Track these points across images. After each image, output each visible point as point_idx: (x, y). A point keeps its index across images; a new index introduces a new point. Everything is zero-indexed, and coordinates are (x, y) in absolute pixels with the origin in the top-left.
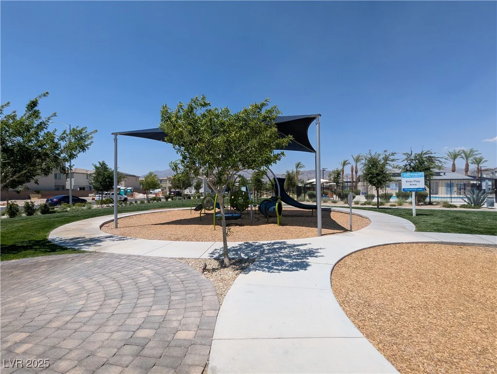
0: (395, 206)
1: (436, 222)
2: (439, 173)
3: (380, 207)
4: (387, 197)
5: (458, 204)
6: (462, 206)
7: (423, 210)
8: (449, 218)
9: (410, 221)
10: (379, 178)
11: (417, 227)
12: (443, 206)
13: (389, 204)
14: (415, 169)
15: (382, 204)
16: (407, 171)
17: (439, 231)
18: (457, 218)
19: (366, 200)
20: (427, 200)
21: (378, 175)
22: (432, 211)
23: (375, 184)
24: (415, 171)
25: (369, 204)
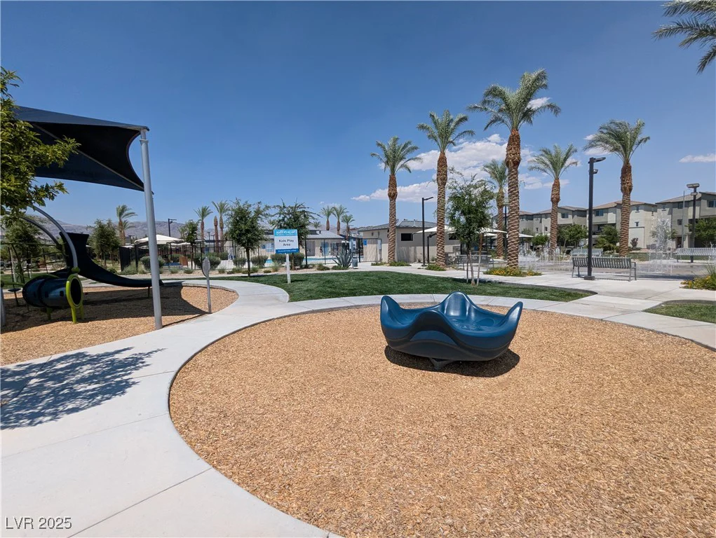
0: (270, 272)
1: (309, 288)
2: (315, 231)
3: (252, 274)
4: (260, 261)
5: (330, 266)
6: (334, 268)
7: (299, 275)
8: (322, 282)
9: (285, 289)
10: (249, 235)
11: (290, 296)
12: (318, 269)
13: (263, 270)
14: (289, 226)
15: (255, 270)
16: (281, 227)
17: (311, 298)
18: (329, 281)
19: (235, 267)
20: (304, 262)
21: (248, 231)
22: (307, 275)
23: (245, 244)
24: (290, 228)
25: (238, 271)
